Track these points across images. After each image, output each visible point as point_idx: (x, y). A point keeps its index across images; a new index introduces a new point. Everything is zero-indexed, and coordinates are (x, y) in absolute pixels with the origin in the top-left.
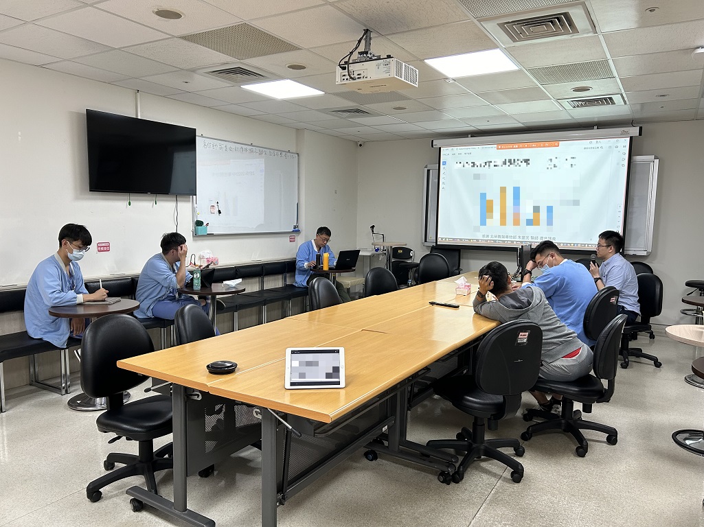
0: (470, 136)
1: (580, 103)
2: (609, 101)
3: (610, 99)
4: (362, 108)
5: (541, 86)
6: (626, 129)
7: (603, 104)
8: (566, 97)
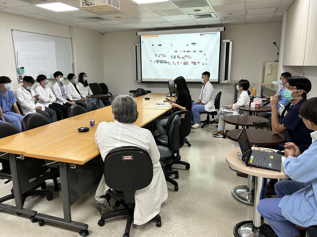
0: (153, 30)
1: (198, 16)
2: (210, 16)
3: (210, 15)
5: (180, 9)
6: (219, 28)
7: (207, 17)
8: (192, 14)
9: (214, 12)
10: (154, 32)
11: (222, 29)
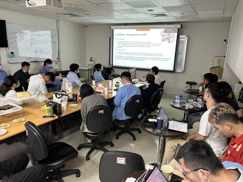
0: (124, 25)
3: (164, 14)
4: (73, 13)
5: (134, 9)
6: (176, 25)
8: (147, 13)
9: (167, 12)
10: (124, 26)
11: (179, 26)
